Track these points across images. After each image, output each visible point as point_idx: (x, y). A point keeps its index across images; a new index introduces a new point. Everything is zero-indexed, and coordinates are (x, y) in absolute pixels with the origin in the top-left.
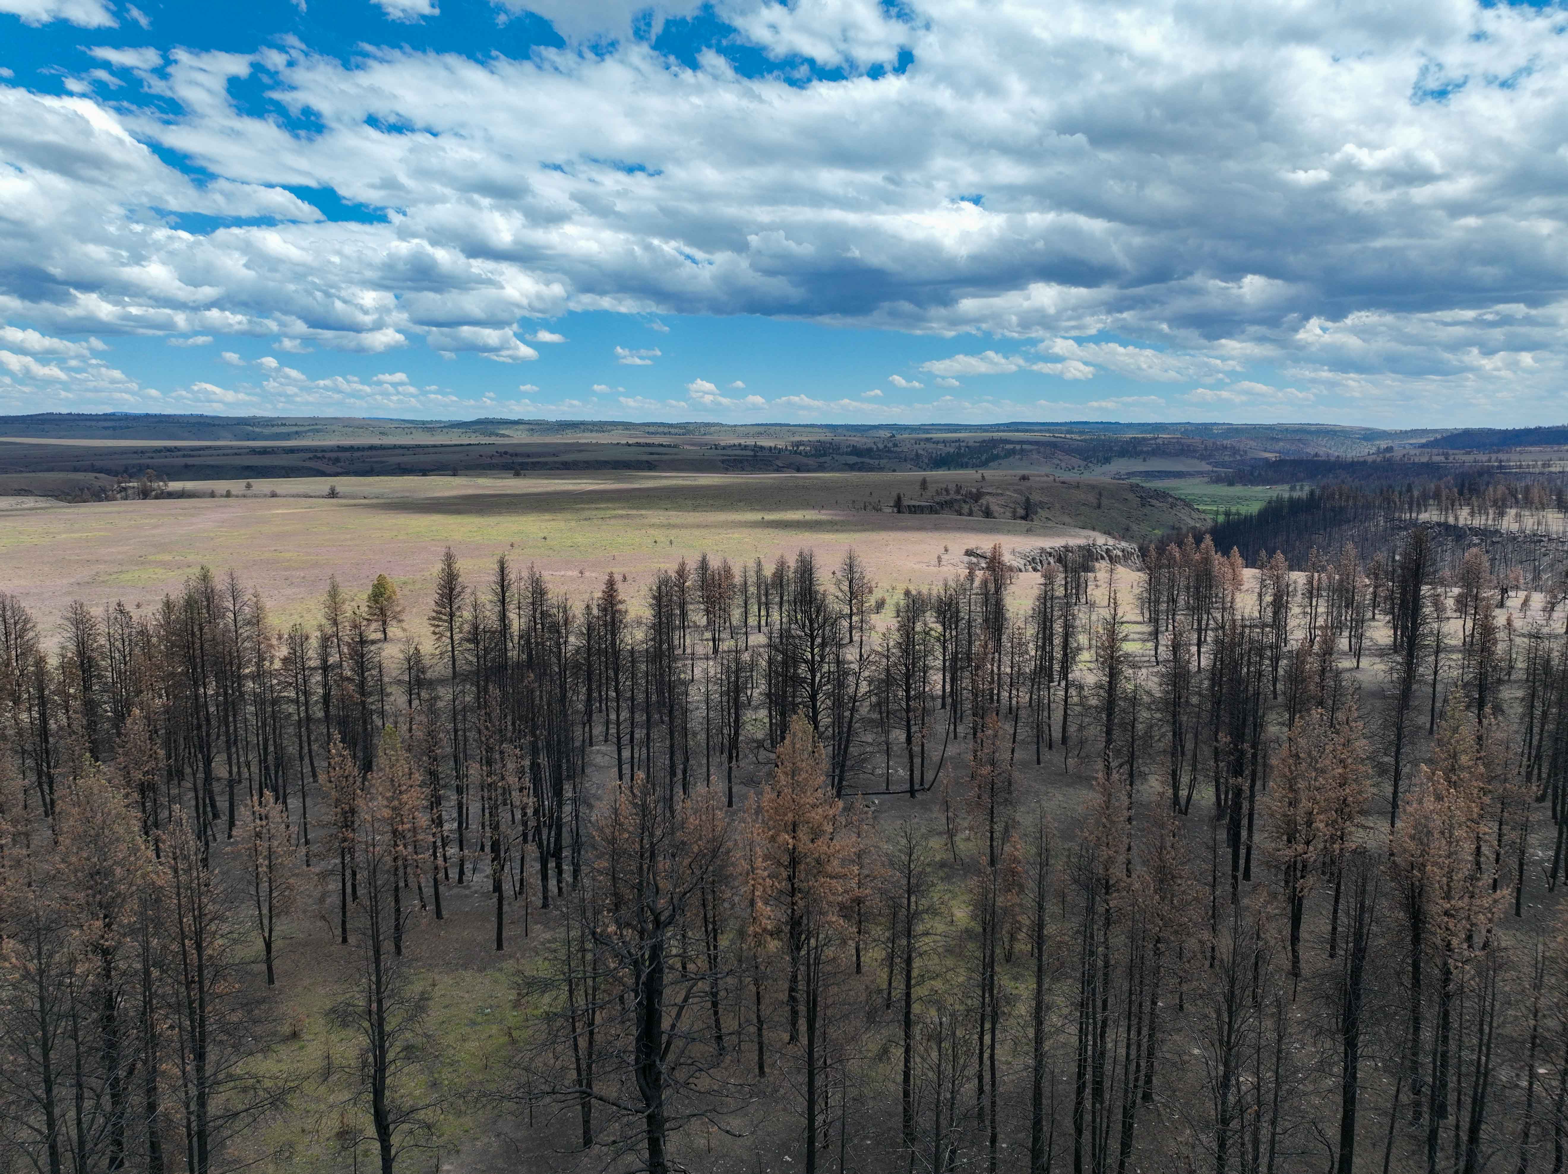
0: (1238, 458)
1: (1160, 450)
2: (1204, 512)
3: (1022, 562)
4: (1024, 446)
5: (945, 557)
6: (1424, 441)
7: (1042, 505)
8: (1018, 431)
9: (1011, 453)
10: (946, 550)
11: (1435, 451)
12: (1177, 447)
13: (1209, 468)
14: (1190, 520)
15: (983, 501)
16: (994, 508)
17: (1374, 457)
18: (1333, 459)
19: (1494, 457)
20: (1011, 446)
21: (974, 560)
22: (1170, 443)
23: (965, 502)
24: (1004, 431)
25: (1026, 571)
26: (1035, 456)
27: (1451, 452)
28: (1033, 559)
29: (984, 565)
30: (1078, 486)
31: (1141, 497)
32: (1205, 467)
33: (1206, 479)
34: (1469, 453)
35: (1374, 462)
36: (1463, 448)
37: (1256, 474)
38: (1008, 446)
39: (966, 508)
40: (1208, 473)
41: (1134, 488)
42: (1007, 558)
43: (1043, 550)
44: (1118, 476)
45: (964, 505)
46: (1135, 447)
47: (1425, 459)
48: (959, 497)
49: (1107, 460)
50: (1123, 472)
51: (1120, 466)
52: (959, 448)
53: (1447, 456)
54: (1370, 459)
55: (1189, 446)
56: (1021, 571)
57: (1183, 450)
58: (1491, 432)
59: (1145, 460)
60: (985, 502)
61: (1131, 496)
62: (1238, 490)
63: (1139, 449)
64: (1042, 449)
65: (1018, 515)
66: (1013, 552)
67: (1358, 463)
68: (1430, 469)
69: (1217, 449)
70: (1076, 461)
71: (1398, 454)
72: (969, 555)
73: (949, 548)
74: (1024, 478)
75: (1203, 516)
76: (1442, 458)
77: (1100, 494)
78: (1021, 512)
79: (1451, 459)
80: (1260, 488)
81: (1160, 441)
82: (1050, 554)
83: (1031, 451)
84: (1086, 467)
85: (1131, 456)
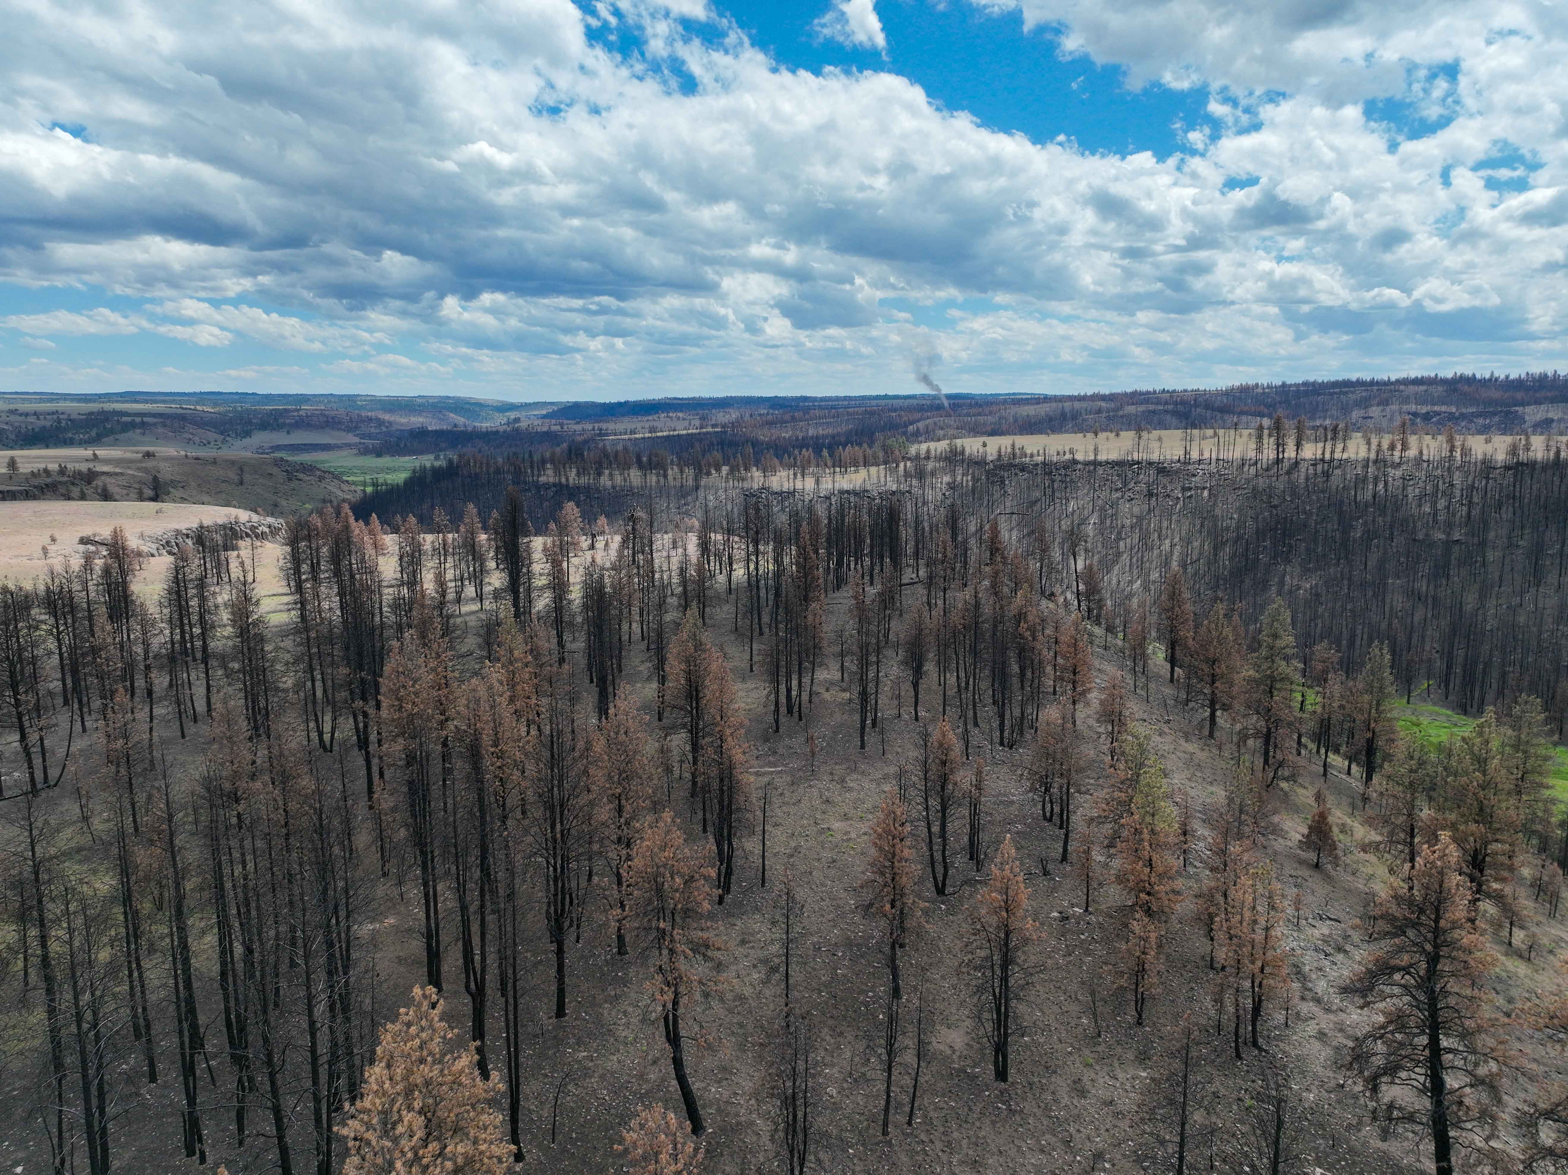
0: (384, 429)
1: (304, 423)
2: (354, 483)
3: (154, 546)
4: (145, 419)
5: (52, 548)
6: (544, 412)
7: (173, 483)
8: (136, 401)
9: (133, 426)
10: (53, 540)
11: (553, 421)
12: (321, 419)
13: (357, 440)
14: (340, 493)
15: (99, 482)
16: (113, 489)
17: (505, 427)
18: (470, 429)
19: (597, 426)
20: (129, 419)
21: (92, 548)
22: (312, 415)
23: (73, 484)
24: (117, 402)
25: (160, 555)
26: (160, 430)
27: (565, 422)
28: (168, 543)
29: (105, 553)
30: (214, 462)
31: (287, 471)
32: (352, 439)
33: (355, 451)
34: (578, 423)
35: (505, 432)
36: (574, 419)
37: (402, 445)
38: (125, 419)
39: (75, 491)
40: (356, 445)
41: (279, 463)
42: (133, 543)
43: (178, 532)
44: (260, 450)
45: (72, 488)
46: (276, 419)
47: (545, 429)
48: (65, 479)
49: (248, 434)
50: (266, 445)
51: (262, 438)
52: (59, 421)
53: (562, 425)
54: (501, 429)
55: (333, 418)
56: (153, 555)
57: (327, 422)
58: (594, 405)
59: (288, 433)
60: (100, 484)
61: (275, 470)
62: (386, 461)
63: (281, 421)
64: (168, 422)
65: (145, 496)
66: (142, 536)
67: (492, 432)
68: (549, 437)
69: (363, 421)
70: (212, 435)
71: (523, 425)
72: (86, 543)
73: (57, 536)
74: (148, 455)
75: (353, 488)
76: (558, 428)
77: (241, 469)
78: (149, 492)
79: (565, 427)
80: (407, 458)
81: (302, 413)
82: (187, 536)
83: (155, 424)
84: (224, 441)
85: (274, 429)
